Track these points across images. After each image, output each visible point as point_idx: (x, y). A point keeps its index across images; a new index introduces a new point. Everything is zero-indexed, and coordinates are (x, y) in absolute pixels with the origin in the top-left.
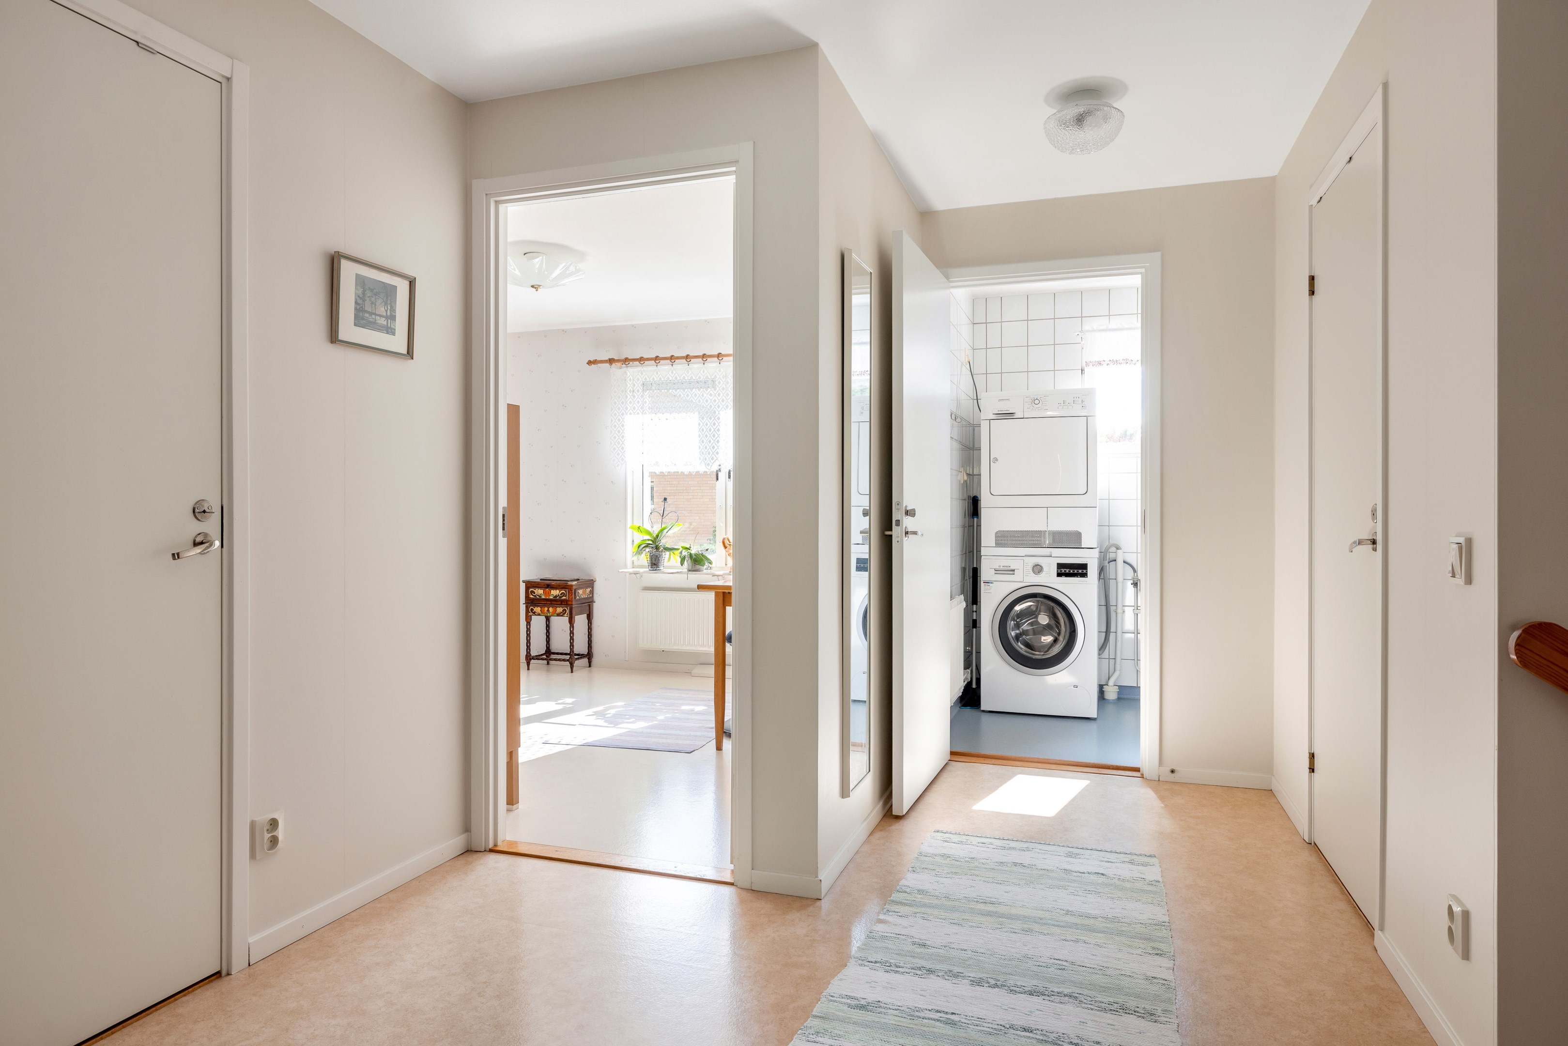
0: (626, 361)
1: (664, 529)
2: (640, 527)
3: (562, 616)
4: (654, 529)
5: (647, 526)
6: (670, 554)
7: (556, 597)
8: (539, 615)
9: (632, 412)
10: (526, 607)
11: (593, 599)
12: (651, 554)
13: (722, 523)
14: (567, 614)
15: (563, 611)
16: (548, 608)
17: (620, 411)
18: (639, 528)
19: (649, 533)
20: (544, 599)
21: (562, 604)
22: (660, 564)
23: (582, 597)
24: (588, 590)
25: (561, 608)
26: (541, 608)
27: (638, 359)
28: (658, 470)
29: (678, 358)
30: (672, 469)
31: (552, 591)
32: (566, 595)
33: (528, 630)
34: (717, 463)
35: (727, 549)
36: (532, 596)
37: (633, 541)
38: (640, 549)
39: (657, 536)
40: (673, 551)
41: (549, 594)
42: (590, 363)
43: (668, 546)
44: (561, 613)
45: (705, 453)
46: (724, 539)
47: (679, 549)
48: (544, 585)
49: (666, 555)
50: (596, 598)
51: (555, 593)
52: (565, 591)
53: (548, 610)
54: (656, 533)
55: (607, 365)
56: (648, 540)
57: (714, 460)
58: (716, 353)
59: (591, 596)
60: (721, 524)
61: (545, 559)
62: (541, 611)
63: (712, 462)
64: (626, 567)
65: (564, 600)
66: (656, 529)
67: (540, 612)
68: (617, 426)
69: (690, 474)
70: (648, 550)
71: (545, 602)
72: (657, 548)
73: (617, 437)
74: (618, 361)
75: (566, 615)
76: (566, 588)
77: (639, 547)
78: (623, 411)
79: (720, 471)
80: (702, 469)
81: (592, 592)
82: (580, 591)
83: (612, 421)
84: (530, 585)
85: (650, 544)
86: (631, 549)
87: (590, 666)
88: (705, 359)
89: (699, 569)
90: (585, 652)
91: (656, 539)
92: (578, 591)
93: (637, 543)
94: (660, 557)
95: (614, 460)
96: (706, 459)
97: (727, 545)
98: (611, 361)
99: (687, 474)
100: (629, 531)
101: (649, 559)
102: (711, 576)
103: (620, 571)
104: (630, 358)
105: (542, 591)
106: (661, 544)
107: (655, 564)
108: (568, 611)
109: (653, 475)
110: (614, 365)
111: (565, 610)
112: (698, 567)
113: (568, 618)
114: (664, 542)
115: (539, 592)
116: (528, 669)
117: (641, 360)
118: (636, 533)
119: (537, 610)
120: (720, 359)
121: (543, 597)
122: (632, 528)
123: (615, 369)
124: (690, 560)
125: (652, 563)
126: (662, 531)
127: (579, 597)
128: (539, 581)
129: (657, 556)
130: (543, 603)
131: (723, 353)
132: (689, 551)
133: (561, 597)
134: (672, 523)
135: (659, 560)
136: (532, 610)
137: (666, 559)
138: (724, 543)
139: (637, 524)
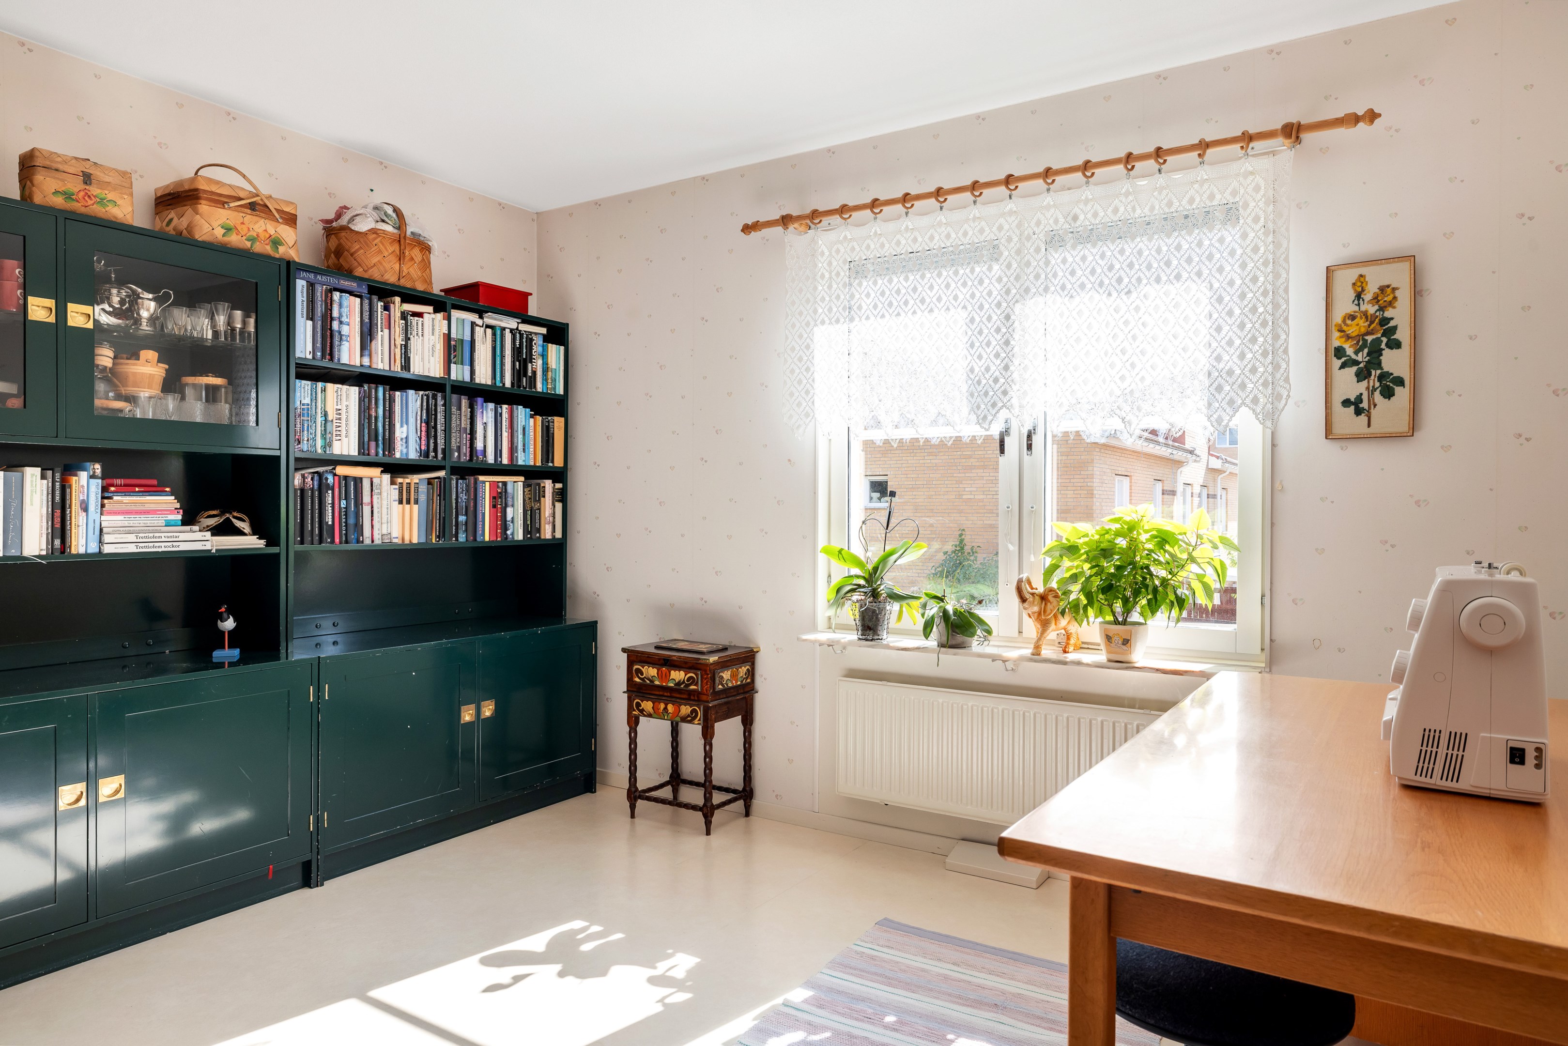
0: (815, 216)
1: (891, 554)
2: (842, 549)
3: (690, 722)
4: (869, 554)
5: (857, 549)
6: (901, 607)
7: (679, 684)
8: (650, 716)
9: (826, 319)
10: (629, 698)
11: (754, 686)
12: (861, 607)
13: (1011, 543)
14: (699, 720)
15: (692, 712)
16: (666, 705)
17: (803, 317)
18: (840, 552)
19: (859, 564)
20: (658, 686)
21: (689, 699)
22: (880, 628)
23: (730, 685)
24: (743, 670)
25: (688, 706)
26: (653, 703)
27: (836, 210)
28: (877, 436)
29: (919, 197)
30: (907, 434)
31: (672, 672)
32: (697, 682)
33: (633, 741)
34: (1004, 414)
35: (1026, 605)
36: (637, 680)
37: (829, 576)
38: (841, 595)
39: (876, 569)
40: (907, 601)
41: (667, 677)
42: (747, 229)
43: (898, 591)
44: (689, 716)
45: (976, 394)
46: (1020, 581)
47: (920, 598)
48: (659, 659)
49: (894, 607)
50: (759, 683)
51: (678, 676)
52: (696, 675)
53: (666, 708)
54: (875, 560)
55: (779, 229)
56: (858, 577)
57: (996, 409)
58: (1003, 176)
59: (749, 681)
60: (1011, 547)
61: (672, 605)
62: (653, 708)
63: (994, 412)
64: (814, 628)
65: (694, 690)
66: (874, 554)
67: (651, 711)
68: (798, 348)
69: (942, 444)
70: (856, 597)
71: (661, 693)
72: (875, 594)
73: (797, 371)
74: (799, 218)
75: (696, 722)
76: (699, 669)
77: (838, 591)
78: (809, 318)
79: (1009, 435)
80: (969, 430)
81: (751, 673)
82: (726, 675)
83: (787, 338)
84: (635, 657)
85: (859, 586)
86: (824, 593)
87: (747, 814)
88: (977, 193)
89: (963, 643)
90: (739, 785)
91: (873, 576)
92: (721, 674)
93: (836, 581)
94: (881, 613)
95: (791, 417)
96: (978, 407)
97: (1027, 596)
98: (785, 220)
99: (937, 443)
100: (822, 558)
101: (857, 616)
102: (991, 660)
103: (805, 637)
104: (821, 209)
105: (655, 671)
106: (882, 587)
107: (870, 628)
108: (700, 714)
109: (869, 446)
110: (791, 227)
111: (694, 711)
112: (960, 638)
113: (700, 727)
114: (888, 582)
115: (651, 672)
116: (633, 816)
117: (843, 210)
118: (835, 562)
119: (647, 705)
120: (1012, 187)
121: (657, 683)
122: (826, 551)
123: (793, 236)
124: (943, 624)
125: (863, 625)
126: (884, 560)
127: (723, 685)
128: (652, 650)
129: (874, 611)
130: (657, 693)
131: (1016, 175)
132: (942, 604)
133: (687, 686)
134: (905, 543)
135: (878, 620)
136: (638, 705)
137: (894, 617)
138: (1019, 590)
139: (836, 545)
